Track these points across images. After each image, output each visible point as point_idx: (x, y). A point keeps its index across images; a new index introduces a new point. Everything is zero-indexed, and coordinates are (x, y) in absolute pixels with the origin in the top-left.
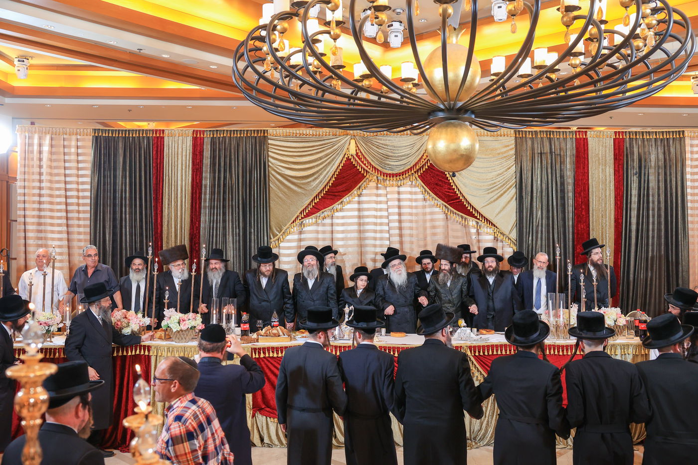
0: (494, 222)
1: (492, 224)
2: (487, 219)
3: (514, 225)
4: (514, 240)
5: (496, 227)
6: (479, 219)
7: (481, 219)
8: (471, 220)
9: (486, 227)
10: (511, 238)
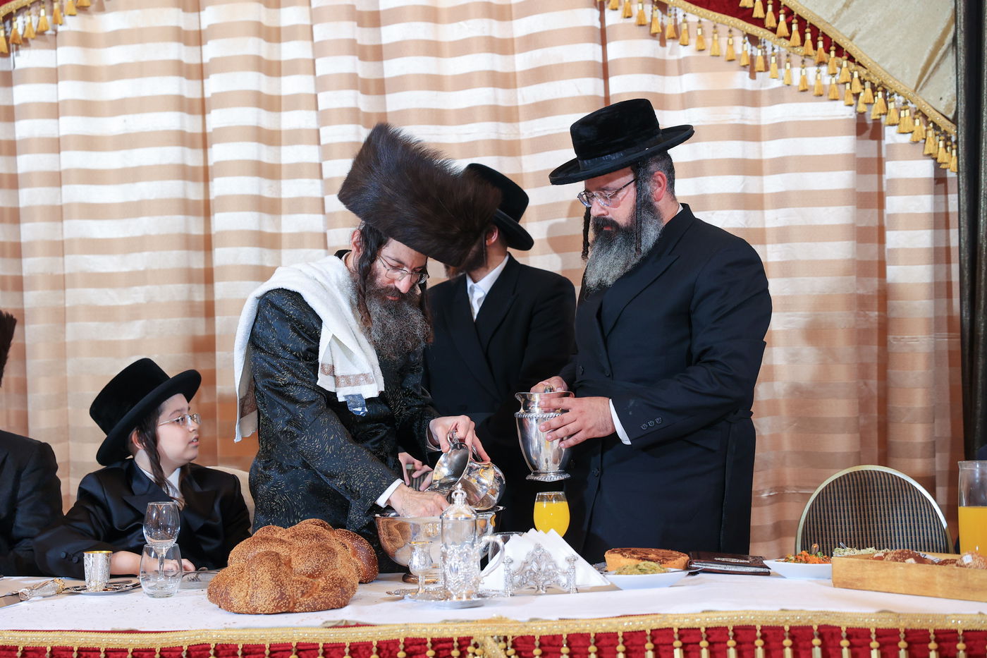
0: (840, 34)
1: (828, 42)
2: (802, 22)
3: (940, 43)
4: (940, 120)
5: (851, 58)
6: (760, 22)
7: (770, 20)
8: (723, 29)
9: (797, 59)
10: (928, 111)
